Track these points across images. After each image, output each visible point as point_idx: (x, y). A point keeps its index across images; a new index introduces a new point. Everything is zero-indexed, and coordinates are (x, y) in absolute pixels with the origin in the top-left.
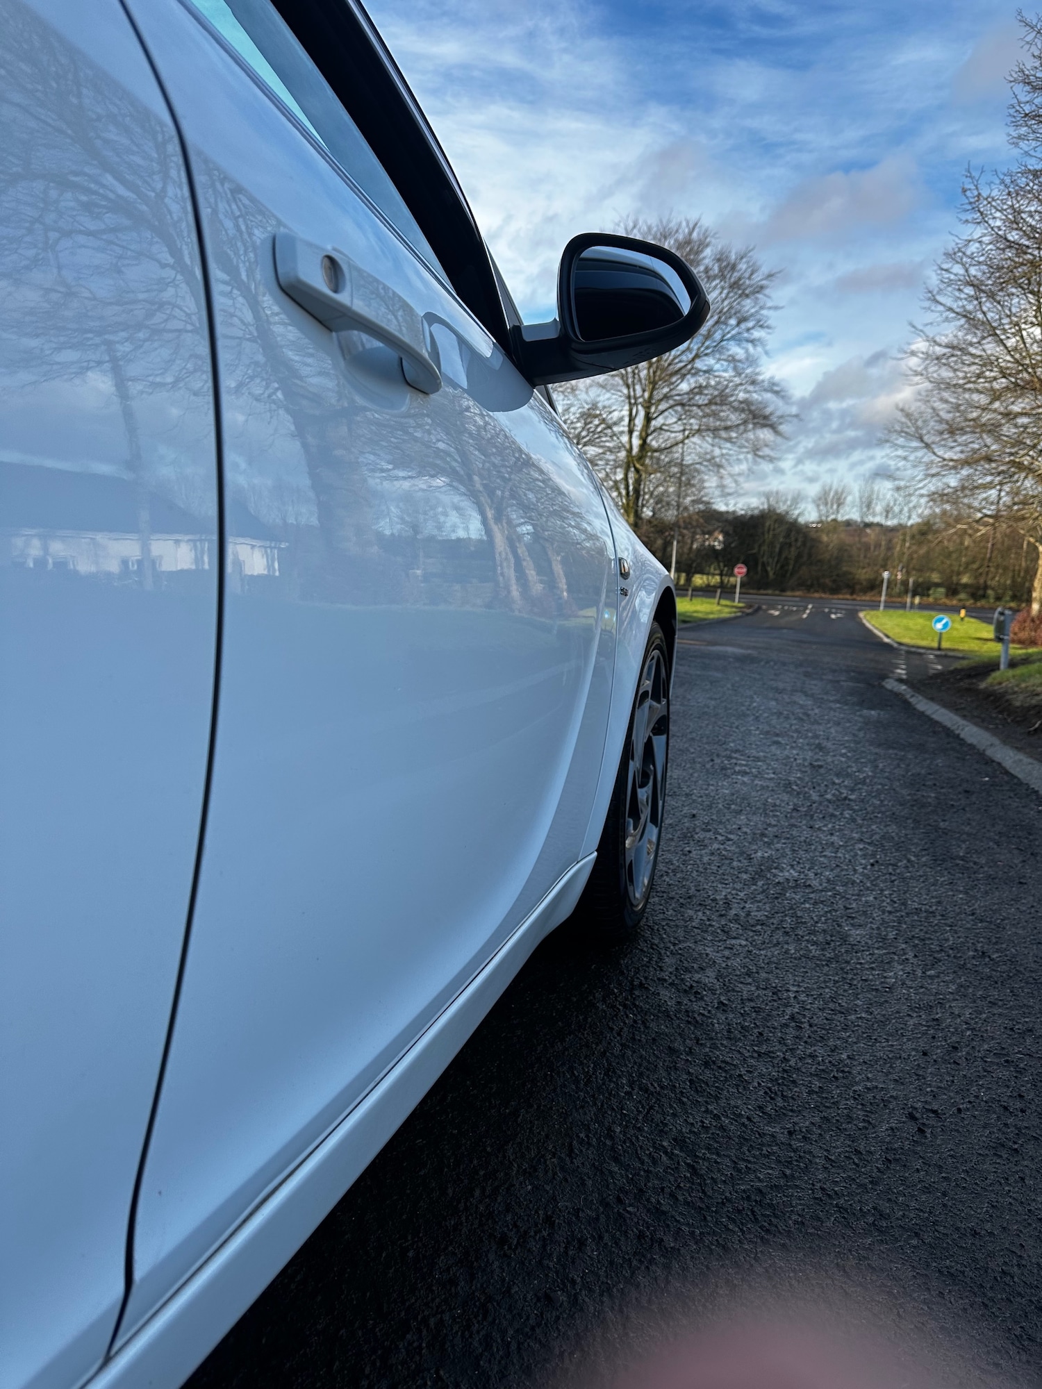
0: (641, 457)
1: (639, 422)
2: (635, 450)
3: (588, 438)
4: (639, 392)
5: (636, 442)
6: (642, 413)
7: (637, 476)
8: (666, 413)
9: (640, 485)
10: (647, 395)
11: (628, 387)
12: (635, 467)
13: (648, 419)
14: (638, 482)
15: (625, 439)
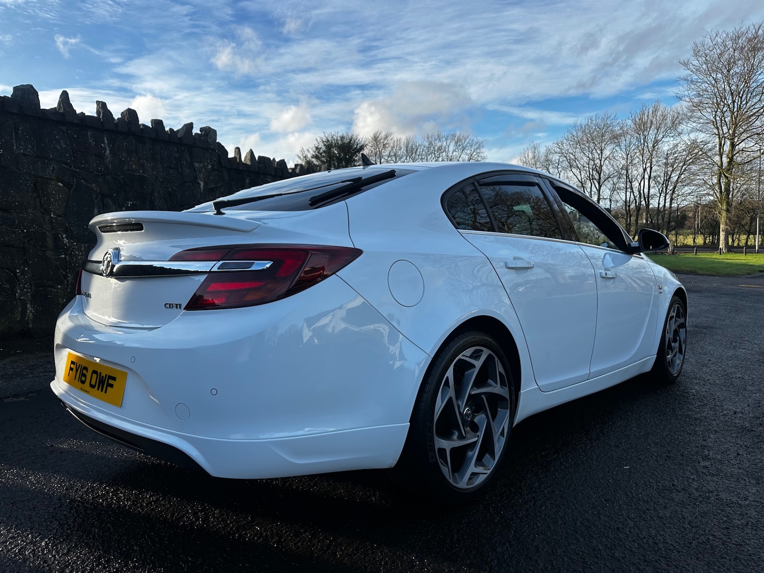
0: (729, 170)
1: (727, 148)
2: (725, 165)
3: (691, 161)
4: (725, 130)
5: (725, 160)
6: (728, 143)
7: (727, 181)
8: (746, 141)
9: (729, 186)
10: (731, 132)
11: (717, 128)
12: (724, 175)
13: (733, 145)
14: (728, 184)
15: (717, 158)
